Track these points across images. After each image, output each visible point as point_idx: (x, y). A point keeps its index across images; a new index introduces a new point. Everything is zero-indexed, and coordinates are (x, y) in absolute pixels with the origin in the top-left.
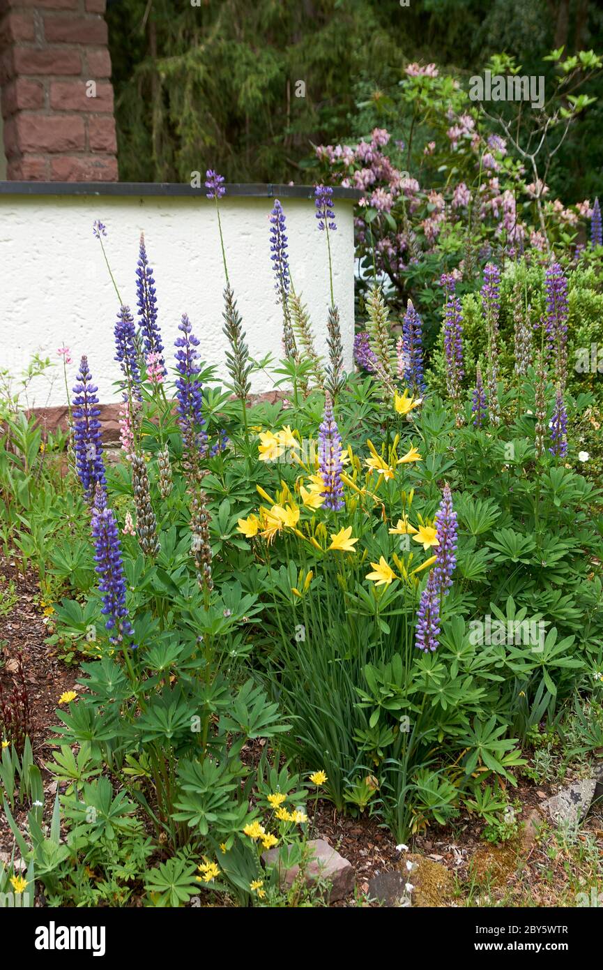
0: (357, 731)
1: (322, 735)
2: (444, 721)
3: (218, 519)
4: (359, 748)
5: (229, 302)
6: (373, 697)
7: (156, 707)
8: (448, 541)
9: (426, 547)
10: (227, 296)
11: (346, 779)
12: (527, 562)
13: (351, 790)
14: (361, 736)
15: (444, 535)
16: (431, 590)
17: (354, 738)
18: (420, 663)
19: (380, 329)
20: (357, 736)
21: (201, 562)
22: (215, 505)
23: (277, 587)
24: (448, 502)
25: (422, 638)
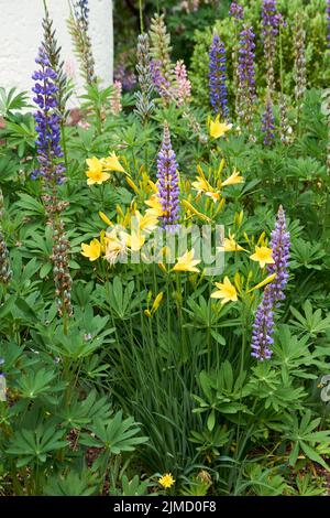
0: (193, 433)
1: (160, 437)
2: (267, 418)
3: (45, 239)
4: (198, 449)
5: (48, 31)
6: (207, 402)
7: (24, 431)
8: (283, 259)
9: (262, 265)
10: (46, 25)
11: (182, 477)
12: (319, 268)
13: (188, 486)
14: (196, 437)
15: (277, 253)
16: (265, 304)
17: (190, 440)
18: (256, 370)
19: (163, 55)
20: (193, 437)
21: (62, 289)
22: (39, 226)
23: (105, 302)
24: (282, 223)
25: (258, 348)
